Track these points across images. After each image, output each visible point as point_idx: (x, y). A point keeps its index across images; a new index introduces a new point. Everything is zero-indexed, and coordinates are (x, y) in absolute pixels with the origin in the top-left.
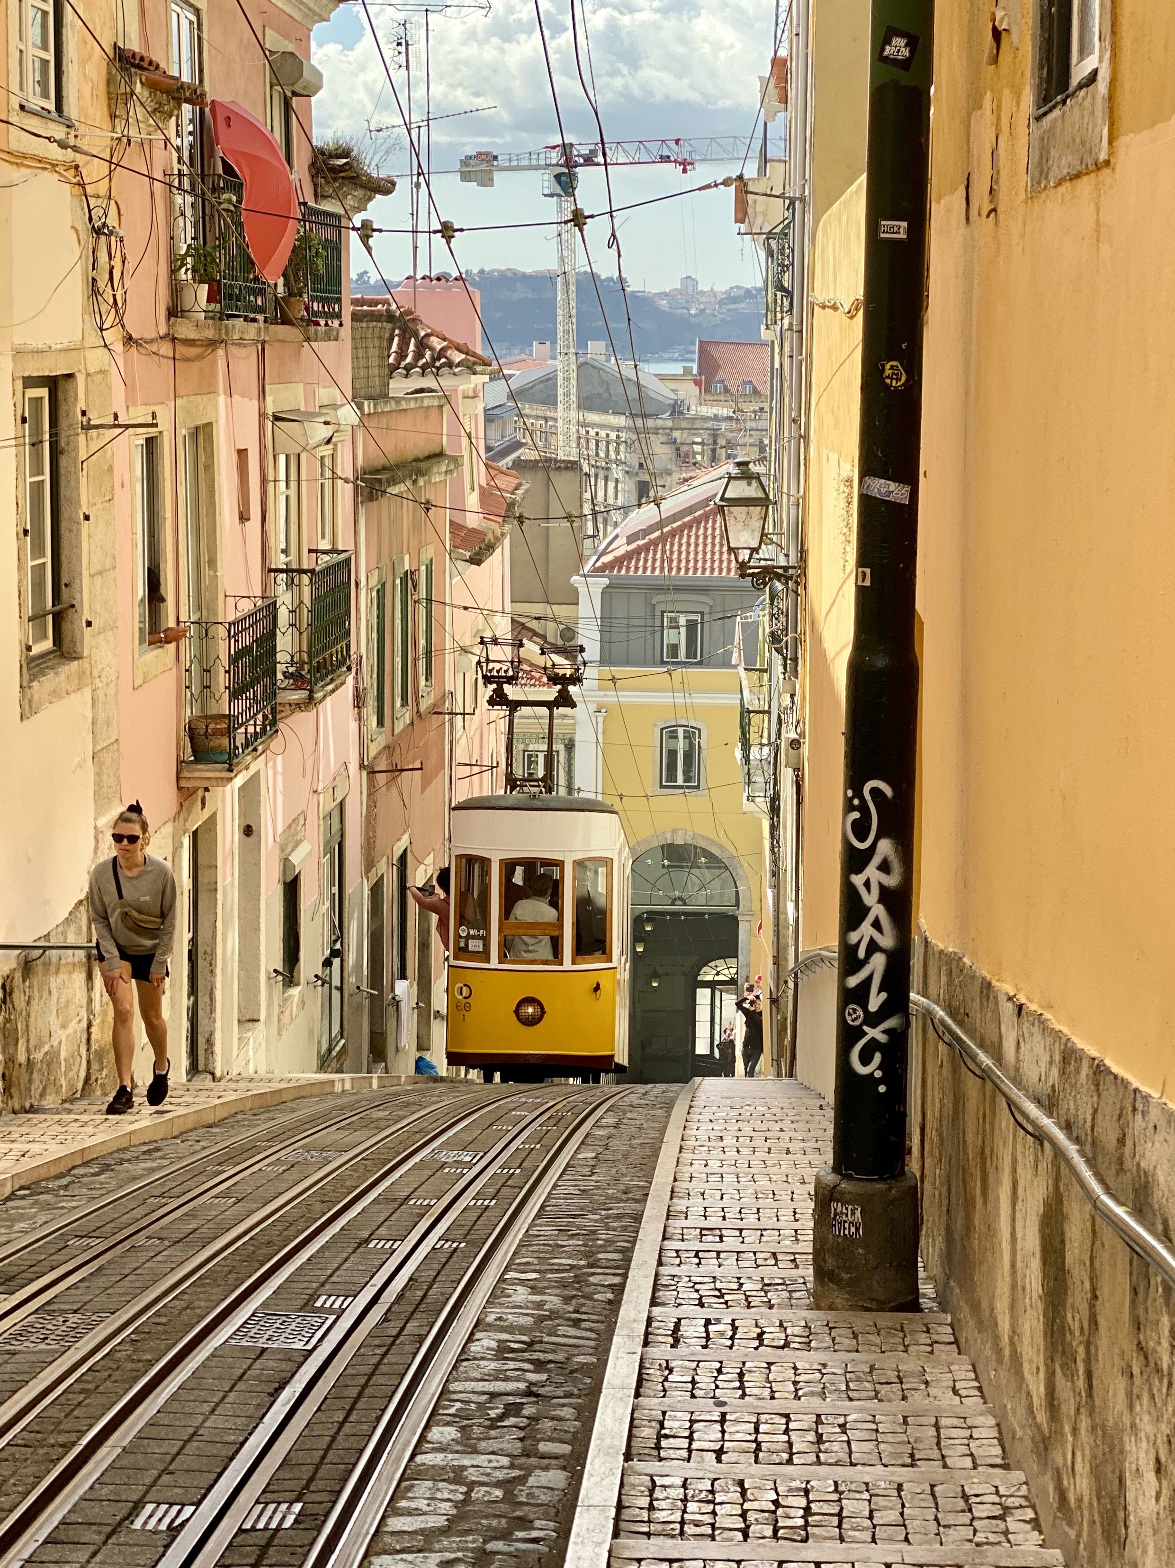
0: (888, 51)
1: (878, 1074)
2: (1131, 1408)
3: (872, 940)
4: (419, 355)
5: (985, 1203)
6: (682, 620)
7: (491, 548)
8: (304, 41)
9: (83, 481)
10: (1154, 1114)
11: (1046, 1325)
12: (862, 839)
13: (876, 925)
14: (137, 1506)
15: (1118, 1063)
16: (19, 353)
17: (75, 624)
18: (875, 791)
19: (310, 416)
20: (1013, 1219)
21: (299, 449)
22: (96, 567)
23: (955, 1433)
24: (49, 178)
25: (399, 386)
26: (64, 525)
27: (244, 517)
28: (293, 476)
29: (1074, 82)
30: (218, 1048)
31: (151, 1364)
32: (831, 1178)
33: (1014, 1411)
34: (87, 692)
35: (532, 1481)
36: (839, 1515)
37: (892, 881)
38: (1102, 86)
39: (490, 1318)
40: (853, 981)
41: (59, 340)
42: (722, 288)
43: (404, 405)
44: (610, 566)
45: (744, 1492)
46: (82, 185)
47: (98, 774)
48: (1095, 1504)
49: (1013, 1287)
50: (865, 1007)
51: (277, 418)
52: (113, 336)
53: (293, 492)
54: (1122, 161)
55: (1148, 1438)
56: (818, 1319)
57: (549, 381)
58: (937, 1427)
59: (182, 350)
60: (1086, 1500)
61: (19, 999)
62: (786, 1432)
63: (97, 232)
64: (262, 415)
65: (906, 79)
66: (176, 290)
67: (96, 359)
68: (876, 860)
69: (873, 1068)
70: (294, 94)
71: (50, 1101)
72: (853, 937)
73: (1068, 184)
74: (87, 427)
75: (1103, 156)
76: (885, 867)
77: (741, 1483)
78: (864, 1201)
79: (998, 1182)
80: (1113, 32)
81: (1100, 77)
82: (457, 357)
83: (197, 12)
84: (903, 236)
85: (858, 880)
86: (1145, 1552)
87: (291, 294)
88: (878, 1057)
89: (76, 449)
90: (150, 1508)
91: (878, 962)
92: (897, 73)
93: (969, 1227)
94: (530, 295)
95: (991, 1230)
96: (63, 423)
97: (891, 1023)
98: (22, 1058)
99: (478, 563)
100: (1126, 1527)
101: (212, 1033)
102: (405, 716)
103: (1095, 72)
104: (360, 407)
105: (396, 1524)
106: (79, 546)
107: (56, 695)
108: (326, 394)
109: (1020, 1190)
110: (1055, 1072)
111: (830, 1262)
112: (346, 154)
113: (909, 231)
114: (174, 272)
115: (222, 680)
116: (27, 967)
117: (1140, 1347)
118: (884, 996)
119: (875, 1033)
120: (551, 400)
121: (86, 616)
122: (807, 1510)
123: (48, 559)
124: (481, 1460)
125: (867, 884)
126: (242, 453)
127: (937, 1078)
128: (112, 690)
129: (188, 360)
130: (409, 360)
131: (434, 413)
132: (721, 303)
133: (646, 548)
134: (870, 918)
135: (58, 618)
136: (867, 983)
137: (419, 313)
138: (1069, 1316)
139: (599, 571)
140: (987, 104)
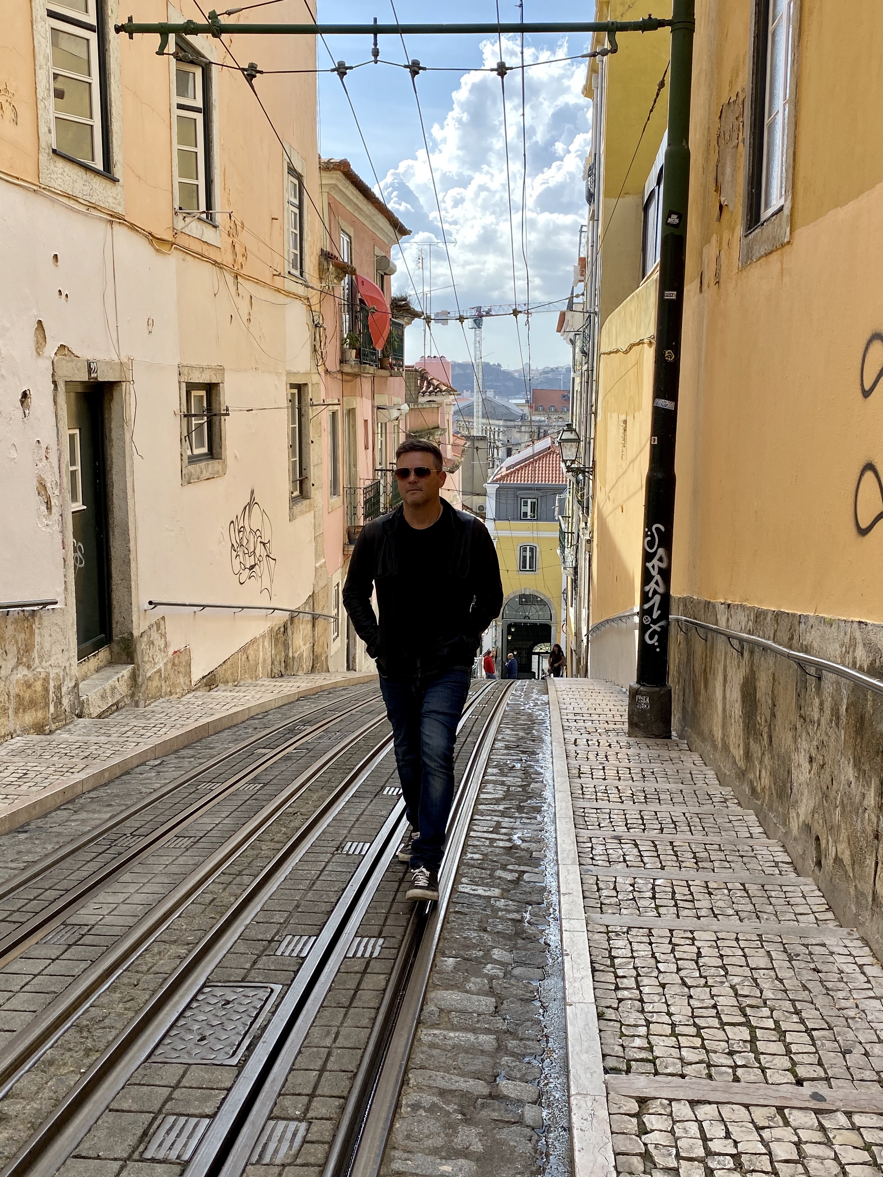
0: (670, 220)
1: (656, 644)
2: (795, 742)
3: (655, 590)
4: (428, 387)
5: (706, 691)
6: (529, 501)
7: (457, 467)
8: (389, 252)
9: (311, 426)
10: (811, 621)
11: (744, 727)
12: (651, 548)
13: (657, 583)
14: (383, 788)
15: (788, 609)
16: (289, 373)
17: (308, 485)
18: (657, 529)
19: (392, 408)
20: (724, 691)
21: (386, 420)
22: (316, 463)
23: (698, 776)
24: (298, 303)
25: (422, 400)
26: (303, 445)
27: (366, 448)
28: (384, 431)
29: (763, 218)
30: (357, 661)
31: (373, 747)
32: (636, 686)
33: (725, 766)
34: (312, 512)
35: (532, 786)
36: (659, 799)
37: (664, 565)
38: (786, 211)
39: (499, 738)
40: (646, 606)
41: (302, 370)
42: (541, 368)
43: (425, 406)
44: (500, 479)
45: (619, 790)
46: (310, 306)
47: (316, 546)
48: (773, 787)
49: (724, 717)
50: (651, 616)
51: (378, 408)
52: (321, 369)
53: (384, 439)
54: (796, 242)
55: (805, 750)
56: (632, 740)
57: (470, 407)
58: (691, 773)
59: (345, 377)
60: (767, 787)
61: (289, 631)
62: (630, 773)
63: (316, 326)
64: (373, 406)
65: (677, 232)
66: (343, 352)
67: (315, 378)
68: (657, 557)
69: (654, 641)
70: (385, 274)
71: (300, 673)
72: (647, 588)
73: (764, 258)
74: (312, 405)
75: (786, 240)
76: (661, 560)
77: (617, 788)
78: (650, 695)
79: (715, 679)
80: (793, 188)
81: (785, 208)
82: (444, 388)
83: (350, 238)
84: (674, 297)
85: (649, 565)
86: (802, 794)
87: (384, 357)
88: (656, 637)
89: (308, 414)
90: (388, 788)
91: (657, 598)
92: (673, 230)
93: (696, 702)
94: (461, 372)
95: (710, 700)
96: (303, 404)
97: (662, 623)
98: (291, 655)
99: (453, 472)
100: (791, 789)
101: (355, 654)
103: (782, 207)
104: (409, 405)
105: (482, 796)
106: (309, 454)
107: (302, 513)
108: (396, 400)
109: (729, 678)
110: (750, 623)
111: (636, 720)
112: (405, 299)
113: (677, 295)
114: (342, 345)
115: (361, 511)
116: (292, 618)
117: (801, 716)
118: (659, 612)
119: (655, 627)
120: (471, 415)
121: (312, 482)
122: (645, 797)
123: (297, 459)
124: (509, 779)
125: (653, 567)
126: (366, 421)
127: (676, 650)
128: (321, 513)
129: (347, 381)
130: (424, 389)
131: (436, 410)
132: (541, 374)
133: (514, 472)
134: (654, 580)
135: (301, 482)
136: (653, 606)
137: (427, 370)
138: (758, 718)
139: (493, 482)
140: (714, 239)
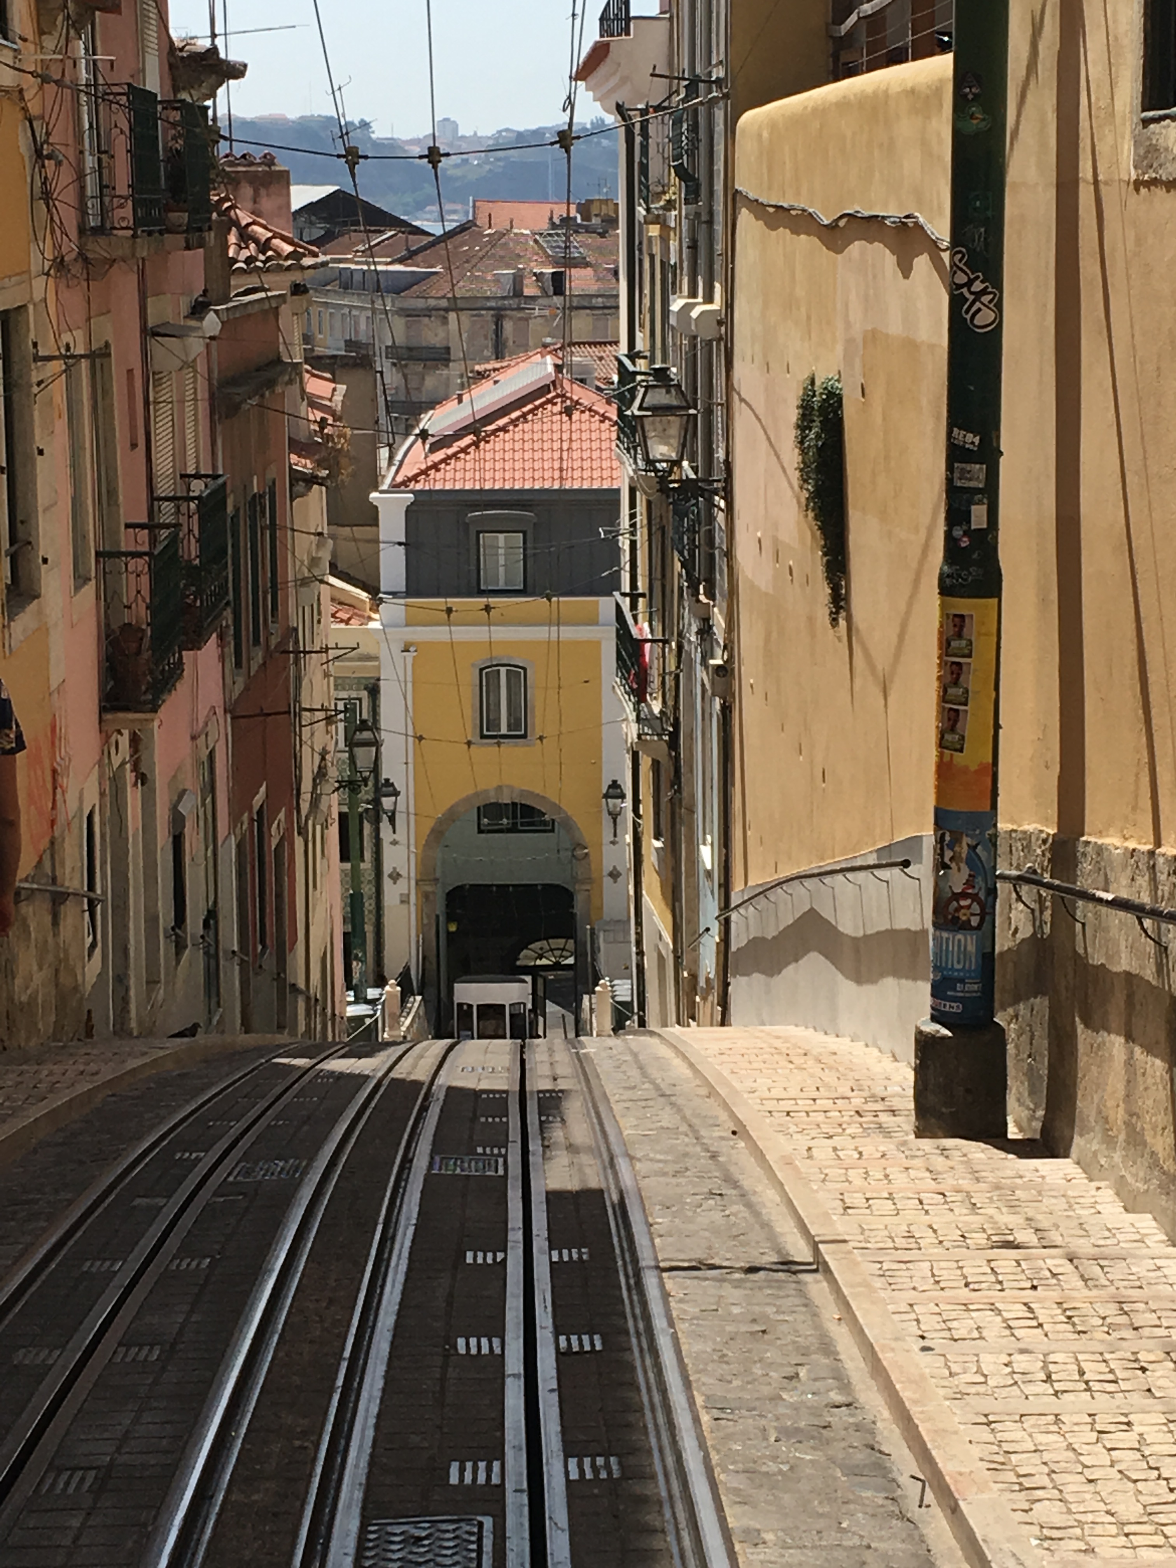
9: (36, 414)
17: (32, 562)
22: (47, 503)
26: (19, 460)
27: (133, 444)
43: (250, 310)
44: (415, 479)
46: (25, 109)
51: (155, 334)
64: (143, 331)
67: (39, 287)
74: (37, 358)
82: (286, 249)
89: (28, 382)
96: (16, 357)
101: (127, 991)
102: (259, 656)
104: (218, 314)
106: (34, 482)
121: (42, 553)
126: (130, 372)
129: (94, 280)
133: (455, 457)
135: (16, 558)
139: (396, 487)
